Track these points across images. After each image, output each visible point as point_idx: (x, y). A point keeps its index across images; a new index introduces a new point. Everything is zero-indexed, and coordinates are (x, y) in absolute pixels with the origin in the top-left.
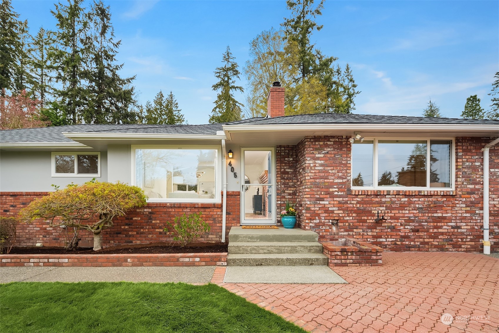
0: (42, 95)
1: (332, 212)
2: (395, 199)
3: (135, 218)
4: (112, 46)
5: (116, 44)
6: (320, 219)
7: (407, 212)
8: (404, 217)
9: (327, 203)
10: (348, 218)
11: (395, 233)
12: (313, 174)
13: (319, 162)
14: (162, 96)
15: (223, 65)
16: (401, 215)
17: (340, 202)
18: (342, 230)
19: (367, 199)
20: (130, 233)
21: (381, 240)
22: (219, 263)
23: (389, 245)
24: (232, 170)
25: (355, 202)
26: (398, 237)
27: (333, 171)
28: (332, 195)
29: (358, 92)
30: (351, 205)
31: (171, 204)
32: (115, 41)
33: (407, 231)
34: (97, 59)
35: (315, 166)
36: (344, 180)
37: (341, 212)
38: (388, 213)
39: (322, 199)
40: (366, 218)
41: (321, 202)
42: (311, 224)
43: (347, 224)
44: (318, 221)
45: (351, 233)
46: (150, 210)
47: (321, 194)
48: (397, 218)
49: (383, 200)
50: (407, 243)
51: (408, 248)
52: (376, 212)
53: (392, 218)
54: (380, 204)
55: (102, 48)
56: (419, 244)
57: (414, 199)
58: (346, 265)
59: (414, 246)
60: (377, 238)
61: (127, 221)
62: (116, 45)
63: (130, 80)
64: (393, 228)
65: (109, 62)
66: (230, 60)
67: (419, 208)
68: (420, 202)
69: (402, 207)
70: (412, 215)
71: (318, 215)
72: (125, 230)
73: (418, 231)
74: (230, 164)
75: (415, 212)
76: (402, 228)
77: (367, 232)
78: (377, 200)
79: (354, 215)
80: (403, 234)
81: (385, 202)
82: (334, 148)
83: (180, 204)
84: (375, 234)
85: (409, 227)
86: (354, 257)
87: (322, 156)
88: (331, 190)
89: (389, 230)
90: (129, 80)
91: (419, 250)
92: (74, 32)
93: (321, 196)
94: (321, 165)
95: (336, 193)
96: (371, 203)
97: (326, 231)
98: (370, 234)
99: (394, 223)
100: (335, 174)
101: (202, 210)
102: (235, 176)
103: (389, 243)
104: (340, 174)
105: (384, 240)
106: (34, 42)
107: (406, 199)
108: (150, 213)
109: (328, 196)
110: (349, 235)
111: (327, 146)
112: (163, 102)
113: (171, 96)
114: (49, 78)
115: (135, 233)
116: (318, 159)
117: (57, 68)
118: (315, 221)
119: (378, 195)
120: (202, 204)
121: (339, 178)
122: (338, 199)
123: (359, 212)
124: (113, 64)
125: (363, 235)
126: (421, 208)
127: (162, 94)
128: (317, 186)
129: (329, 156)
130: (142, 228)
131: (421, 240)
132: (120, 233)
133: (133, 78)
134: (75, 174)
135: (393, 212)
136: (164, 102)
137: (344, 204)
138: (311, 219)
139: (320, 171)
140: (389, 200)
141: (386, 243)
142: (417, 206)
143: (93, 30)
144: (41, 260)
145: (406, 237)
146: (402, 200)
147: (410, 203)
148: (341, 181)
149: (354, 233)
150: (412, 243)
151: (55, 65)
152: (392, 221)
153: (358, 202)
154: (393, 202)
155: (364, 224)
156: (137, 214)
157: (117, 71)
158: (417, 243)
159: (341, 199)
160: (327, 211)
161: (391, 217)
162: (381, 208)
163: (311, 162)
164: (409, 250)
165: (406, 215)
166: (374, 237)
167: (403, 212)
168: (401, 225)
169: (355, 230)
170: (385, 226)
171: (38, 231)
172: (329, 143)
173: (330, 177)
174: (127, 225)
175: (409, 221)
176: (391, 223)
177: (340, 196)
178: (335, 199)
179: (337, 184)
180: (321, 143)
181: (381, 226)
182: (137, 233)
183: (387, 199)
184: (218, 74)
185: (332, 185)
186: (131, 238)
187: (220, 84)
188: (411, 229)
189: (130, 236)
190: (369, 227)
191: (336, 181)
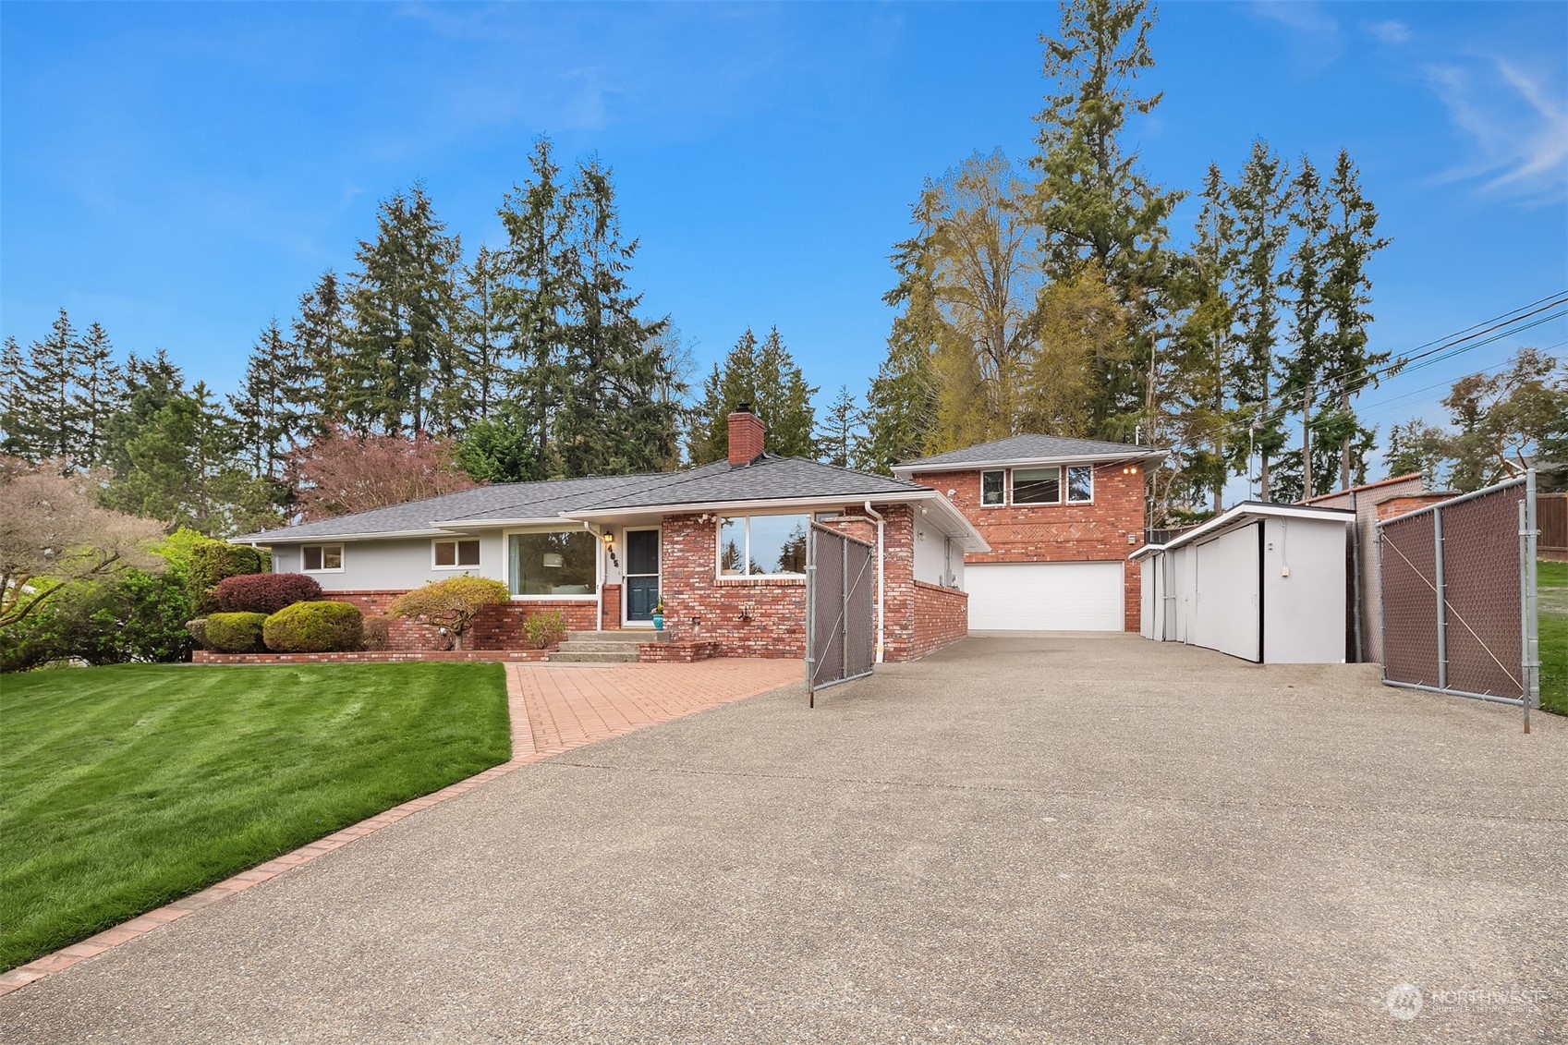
0: (486, 390)
1: (693, 608)
2: (767, 591)
3: (505, 620)
4: (618, 257)
5: (627, 249)
6: (679, 616)
7: (781, 607)
8: (777, 614)
9: (687, 596)
10: (710, 616)
11: (766, 635)
12: (671, 562)
13: (678, 546)
14: (751, 340)
15: (913, 231)
16: (774, 611)
17: (701, 596)
18: (704, 631)
19: (733, 592)
20: (501, 638)
21: (750, 643)
22: (542, 659)
23: (759, 650)
24: (613, 556)
25: (719, 596)
26: (769, 640)
27: (694, 558)
28: (692, 587)
29: (1379, 243)
30: (715, 600)
31: (542, 602)
32: (625, 244)
33: (781, 632)
34: (585, 295)
35: (673, 552)
36: (707, 568)
37: (703, 608)
38: (758, 608)
39: (681, 593)
40: (731, 615)
41: (680, 596)
42: (669, 623)
43: (710, 623)
44: (676, 620)
45: (714, 635)
46: (521, 610)
47: (680, 586)
48: (769, 616)
49: (752, 592)
50: (781, 647)
51: (782, 654)
52: (744, 607)
53: (762, 615)
54: (749, 597)
55: (597, 266)
56: (795, 648)
57: (790, 591)
58: (655, 661)
59: (790, 652)
60: (744, 641)
61: (497, 623)
62: (627, 252)
63: (657, 330)
64: (764, 629)
65: (613, 295)
66: (933, 215)
67: (795, 602)
68: (796, 595)
69: (775, 600)
70: (787, 611)
71: (677, 612)
72: (495, 634)
73: (794, 632)
74: (610, 549)
75: (791, 607)
76: (775, 627)
77: (733, 633)
78: (745, 592)
79: (718, 611)
80: (776, 636)
81: (754, 595)
82: (695, 529)
83: (552, 601)
84: (742, 635)
85: (783, 627)
86: (662, 653)
87: (681, 539)
88: (691, 580)
89: (759, 631)
90: (653, 330)
91: (795, 657)
92: (541, 242)
93: (681, 589)
94: (680, 551)
95: (697, 585)
96: (738, 596)
97: (686, 631)
98: (736, 635)
99: (765, 621)
100: (695, 560)
101: (577, 609)
102: (616, 565)
103: (759, 647)
104: (702, 561)
105: (753, 643)
106: (469, 279)
107: (780, 591)
108: (521, 613)
109: (688, 588)
110: (712, 636)
111: (687, 526)
112: (754, 356)
113: (775, 339)
114: (495, 351)
115: (505, 638)
116: (677, 543)
117: (511, 328)
118: (673, 620)
119: (747, 586)
120: (576, 602)
121: (701, 565)
122: (699, 592)
123: (724, 608)
124: (623, 296)
125: (728, 636)
126: (799, 602)
127: (751, 337)
128: (675, 576)
129: (689, 538)
130: (513, 632)
131: (799, 644)
132: (490, 638)
133: (663, 323)
134: (456, 567)
135: (764, 607)
136: (758, 356)
137: (706, 597)
138: (668, 617)
139: (679, 558)
140: (759, 592)
141: (756, 647)
142: (794, 599)
143: (577, 232)
144: (402, 656)
145: (780, 640)
146: (775, 591)
147: (785, 595)
148: (703, 569)
149: (718, 635)
150: (787, 648)
151: (506, 322)
152: (763, 619)
153: (722, 596)
154: (764, 595)
155: (730, 623)
156: (508, 615)
157: (631, 311)
158: (793, 648)
159: (703, 592)
160: (687, 607)
161: (761, 613)
162: (750, 603)
163: (669, 547)
164: (783, 657)
165: (780, 612)
166: (741, 639)
167: (777, 607)
168: (774, 624)
169: (719, 631)
170: (754, 626)
171: (417, 638)
172: (689, 523)
173: (690, 565)
174: (497, 628)
175: (783, 619)
176: (762, 622)
177: (701, 589)
178: (696, 592)
179: (698, 573)
180: (680, 523)
181: (749, 626)
182: (508, 638)
183: (757, 591)
184: (900, 261)
185: (692, 575)
186: (501, 644)
187: (904, 290)
188: (786, 629)
189: (501, 641)
190: (735, 627)
191: (697, 569)
